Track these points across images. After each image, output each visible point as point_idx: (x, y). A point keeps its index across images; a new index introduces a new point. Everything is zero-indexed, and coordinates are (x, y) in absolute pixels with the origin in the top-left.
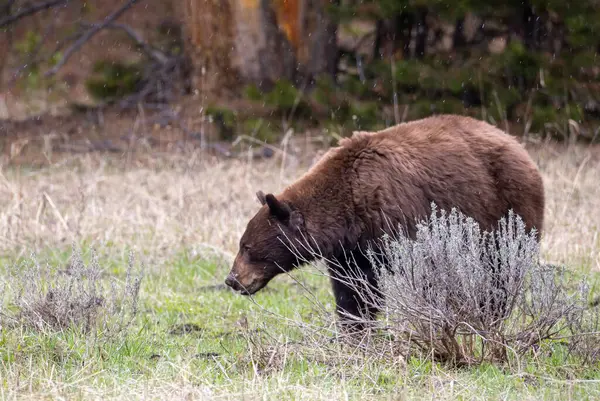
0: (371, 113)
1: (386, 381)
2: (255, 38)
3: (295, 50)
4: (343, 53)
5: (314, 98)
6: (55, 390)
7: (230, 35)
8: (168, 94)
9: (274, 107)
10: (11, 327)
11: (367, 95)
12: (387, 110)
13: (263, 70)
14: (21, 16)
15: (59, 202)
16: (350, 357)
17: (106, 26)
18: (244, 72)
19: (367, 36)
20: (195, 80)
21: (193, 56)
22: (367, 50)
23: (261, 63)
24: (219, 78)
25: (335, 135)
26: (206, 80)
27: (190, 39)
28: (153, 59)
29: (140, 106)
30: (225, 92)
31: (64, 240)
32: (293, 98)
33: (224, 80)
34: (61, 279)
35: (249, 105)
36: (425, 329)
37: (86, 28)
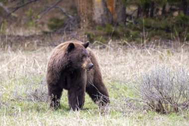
0: (136, 35)
1: (141, 118)
2: (100, 11)
3: (113, 15)
4: (127, 16)
5: (119, 30)
6: (37, 120)
7: (92, 10)
8: (73, 28)
9: (106, 33)
10: (24, 100)
11: (135, 29)
12: (141, 33)
13: (103, 20)
14: (27, 4)
15: (39, 62)
16: (129, 110)
17: (53, 7)
18: (97, 22)
19: (135, 10)
20: (81, 24)
21: (81, 16)
22: (135, 15)
23: (102, 18)
25: (125, 41)
26: (85, 23)
27: (80, 11)
28: (68, 17)
29: (65, 32)
30: (91, 28)
31: (40, 73)
32: (112, 29)
33: (90, 24)
34: (39, 85)
35: (98, 31)
36: (153, 102)
37: (47, 7)
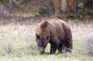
0: (83, 17)
1: (85, 59)
2: (65, 5)
3: (71, 7)
4: (78, 8)
5: (74, 15)
6: (32, 59)
7: (61, 5)
8: (51, 14)
9: (68, 16)
10: (25, 49)
11: (82, 15)
12: (85, 17)
13: (66, 10)
14: (28, 1)
15: (34, 30)
16: (79, 55)
17: (41, 3)
18: (63, 10)
19: (82, 5)
20: (55, 11)
21: (55, 8)
22: (82, 7)
23: (66, 9)
24: (59, 11)
25: (77, 21)
26: (57, 12)
27: (55, 5)
28: (49, 8)
29: (47, 16)
30: (60, 13)
31: (34, 36)
32: (71, 15)
33: (60, 12)
34: (34, 42)
35: (64, 15)
36: (91, 51)
37: (38, 3)
